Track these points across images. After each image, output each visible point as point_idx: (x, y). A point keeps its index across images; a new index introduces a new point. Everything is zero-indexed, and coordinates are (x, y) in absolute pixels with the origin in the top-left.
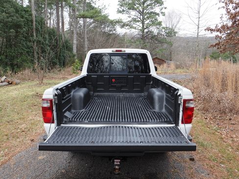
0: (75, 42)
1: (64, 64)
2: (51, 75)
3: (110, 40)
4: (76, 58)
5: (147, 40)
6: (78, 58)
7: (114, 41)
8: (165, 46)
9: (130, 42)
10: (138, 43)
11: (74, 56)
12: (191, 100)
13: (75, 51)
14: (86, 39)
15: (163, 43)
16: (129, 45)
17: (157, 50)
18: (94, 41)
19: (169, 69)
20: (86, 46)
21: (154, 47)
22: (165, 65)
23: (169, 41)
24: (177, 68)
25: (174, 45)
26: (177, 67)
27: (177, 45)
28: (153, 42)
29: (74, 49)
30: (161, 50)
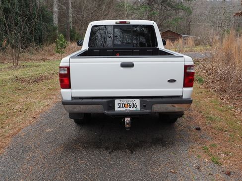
0: (55, 9)
1: (40, 41)
2: (26, 55)
3: (104, 7)
4: (57, 31)
5: (156, 6)
6: (60, 32)
7: (109, 7)
8: (181, 13)
9: (132, 8)
10: (143, 10)
11: (55, 29)
12: (192, 66)
13: (56, 22)
14: (70, 6)
15: (178, 9)
16: (130, 12)
17: (170, 20)
18: (80, 8)
19: (187, 46)
20: (71, 15)
21: (165, 15)
22: (181, 41)
23: (187, 6)
24: (197, 45)
25: (194, 12)
26: (197, 43)
27: (198, 12)
28: (163, 8)
29: (54, 20)
30: (175, 20)
